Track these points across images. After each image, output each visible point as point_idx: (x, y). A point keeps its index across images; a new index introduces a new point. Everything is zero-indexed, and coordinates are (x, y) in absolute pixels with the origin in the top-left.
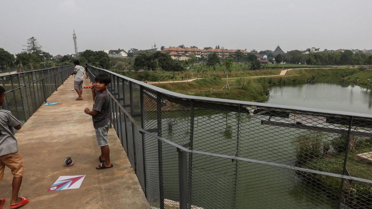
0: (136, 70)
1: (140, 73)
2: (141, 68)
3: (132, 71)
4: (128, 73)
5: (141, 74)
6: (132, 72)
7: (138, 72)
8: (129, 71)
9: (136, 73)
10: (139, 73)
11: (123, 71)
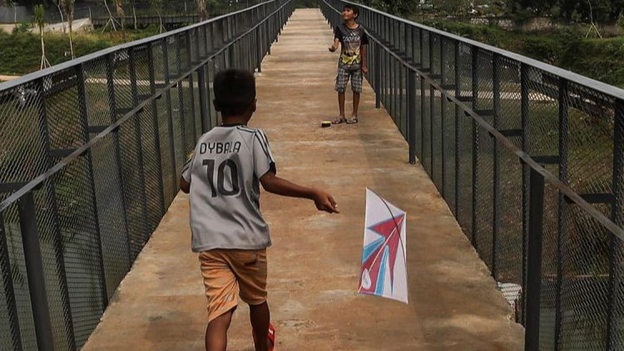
0: (519, 22)
1: (535, 33)
2: (538, 15)
3: (502, 23)
4: (485, 32)
5: (536, 39)
6: (501, 28)
7: (525, 28)
8: (491, 25)
9: (516, 32)
10: (529, 33)
11: (466, 25)
